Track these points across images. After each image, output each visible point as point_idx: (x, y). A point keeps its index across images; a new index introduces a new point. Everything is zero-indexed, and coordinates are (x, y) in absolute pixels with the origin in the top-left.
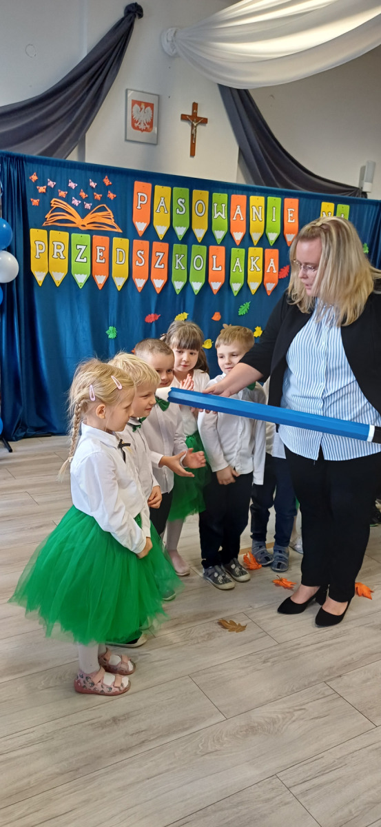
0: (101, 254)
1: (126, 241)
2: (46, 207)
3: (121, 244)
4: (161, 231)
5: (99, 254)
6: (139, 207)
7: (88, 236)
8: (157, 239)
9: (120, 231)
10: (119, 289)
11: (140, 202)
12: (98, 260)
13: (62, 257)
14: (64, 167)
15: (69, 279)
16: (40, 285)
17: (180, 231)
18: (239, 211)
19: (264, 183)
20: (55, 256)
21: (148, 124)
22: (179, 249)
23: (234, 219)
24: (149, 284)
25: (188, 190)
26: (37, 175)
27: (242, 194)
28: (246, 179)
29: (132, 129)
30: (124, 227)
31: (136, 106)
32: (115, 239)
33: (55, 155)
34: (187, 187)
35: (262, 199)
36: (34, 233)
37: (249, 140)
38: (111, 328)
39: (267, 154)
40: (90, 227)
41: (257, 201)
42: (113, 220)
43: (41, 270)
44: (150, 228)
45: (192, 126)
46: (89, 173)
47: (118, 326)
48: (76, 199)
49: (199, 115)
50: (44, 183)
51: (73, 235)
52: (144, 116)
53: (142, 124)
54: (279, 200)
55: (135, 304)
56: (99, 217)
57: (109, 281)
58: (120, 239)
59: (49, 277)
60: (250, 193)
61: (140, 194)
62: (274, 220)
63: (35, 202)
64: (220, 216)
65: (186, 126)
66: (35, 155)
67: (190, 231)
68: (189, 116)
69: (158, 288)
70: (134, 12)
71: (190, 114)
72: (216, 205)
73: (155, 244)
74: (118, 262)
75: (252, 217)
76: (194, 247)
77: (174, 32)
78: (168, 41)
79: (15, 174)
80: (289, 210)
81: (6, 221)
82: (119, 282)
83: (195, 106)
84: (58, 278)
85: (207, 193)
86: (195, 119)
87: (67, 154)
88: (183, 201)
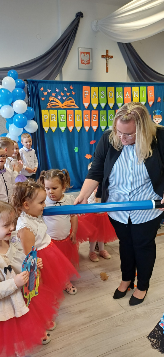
0: (71, 118)
1: (81, 111)
2: (47, 100)
3: (78, 113)
4: (95, 106)
5: (69, 118)
6: (85, 97)
7: (65, 111)
8: (93, 109)
9: (78, 107)
10: (78, 131)
11: (85, 95)
12: (69, 120)
13: (55, 120)
14: (54, 83)
15: (58, 129)
16: (47, 132)
17: (103, 105)
18: (128, 94)
19: (139, 81)
20: (52, 120)
21: (88, 61)
22: (103, 113)
23: (126, 97)
24: (91, 128)
25: (105, 87)
26: (43, 88)
27: (129, 87)
28: (131, 80)
29: (81, 64)
30: (79, 105)
31: (83, 54)
32: (76, 111)
33: (50, 78)
34: (105, 86)
35: (138, 88)
36: (43, 111)
37: (131, 63)
38: (76, 148)
39: (139, 68)
40: (65, 107)
41: (135, 89)
42: (75, 103)
43: (46, 126)
44: (90, 105)
45: (107, 60)
46: (64, 85)
47: (79, 147)
48: (59, 96)
49: (109, 55)
50: (46, 91)
51: (59, 111)
52: (86, 58)
53: (85, 61)
54: (145, 87)
55: (85, 137)
56: (69, 102)
57: (74, 128)
58: (78, 111)
59: (50, 129)
60: (132, 86)
61: (85, 91)
62: (143, 96)
63: (43, 99)
64: (120, 97)
65: (104, 60)
66: (41, 80)
67: (107, 105)
68: (105, 56)
69: (95, 130)
70: (80, 15)
71: (105, 55)
72: (117, 92)
73: (92, 111)
74: (77, 120)
75: (134, 96)
76: (109, 111)
77: (97, 21)
78: (94, 26)
79: (34, 88)
80: (150, 91)
81: (32, 108)
82: (78, 129)
83: (107, 51)
84: (54, 129)
85: (113, 88)
86: (107, 57)
87: (55, 77)
88: (103, 92)
